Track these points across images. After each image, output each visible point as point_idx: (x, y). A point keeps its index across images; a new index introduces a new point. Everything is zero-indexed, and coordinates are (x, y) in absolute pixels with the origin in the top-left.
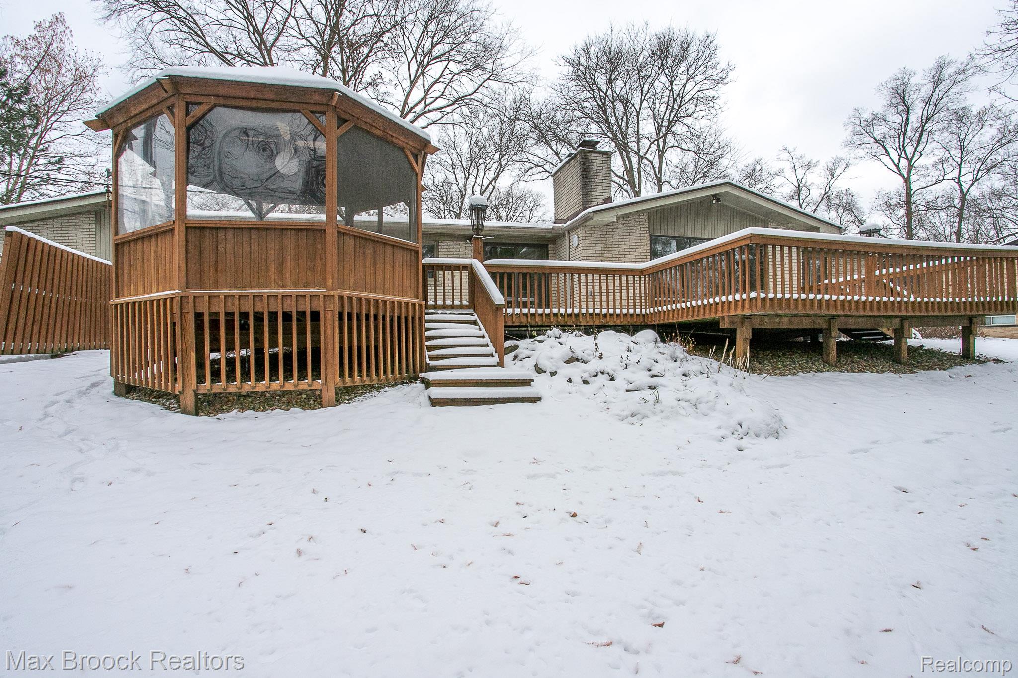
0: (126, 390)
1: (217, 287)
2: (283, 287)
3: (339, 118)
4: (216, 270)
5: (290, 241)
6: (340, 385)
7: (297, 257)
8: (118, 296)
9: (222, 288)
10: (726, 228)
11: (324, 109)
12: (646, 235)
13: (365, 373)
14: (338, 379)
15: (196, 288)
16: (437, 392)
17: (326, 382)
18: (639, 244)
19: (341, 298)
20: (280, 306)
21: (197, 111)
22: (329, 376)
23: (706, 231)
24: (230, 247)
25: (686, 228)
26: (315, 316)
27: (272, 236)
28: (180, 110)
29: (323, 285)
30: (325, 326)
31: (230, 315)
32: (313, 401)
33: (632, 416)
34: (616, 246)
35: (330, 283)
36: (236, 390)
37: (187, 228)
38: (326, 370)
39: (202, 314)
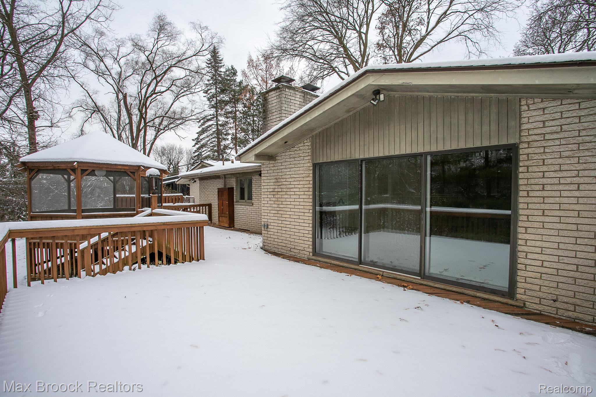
10: (414, 134)
12: (309, 165)
18: (303, 176)
23: (381, 146)
25: (353, 148)
34: (284, 180)
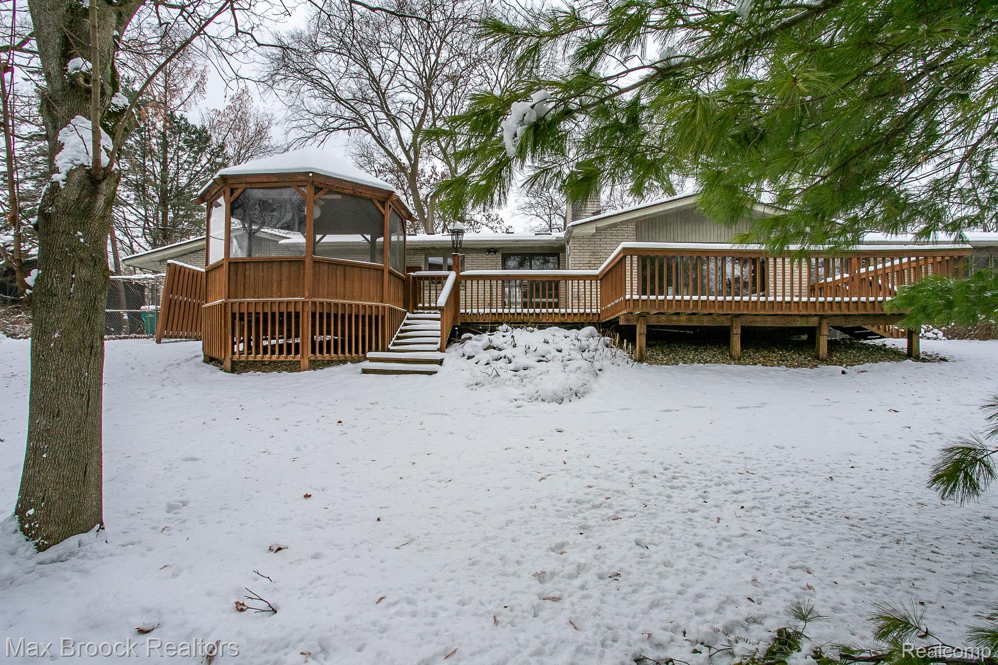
0: (210, 360)
1: (244, 298)
2: (280, 297)
3: (316, 188)
4: (244, 287)
5: (285, 269)
6: (312, 358)
7: (289, 278)
8: (206, 303)
9: (247, 298)
11: (305, 184)
13: (332, 351)
14: (310, 355)
15: (234, 298)
16: (367, 365)
17: (303, 356)
19: (314, 303)
20: (277, 309)
21: (236, 194)
22: (305, 352)
24: (252, 272)
26: (297, 314)
27: (275, 265)
28: (228, 193)
29: (303, 296)
30: (303, 322)
31: (257, 314)
32: (294, 367)
33: (476, 385)
35: (307, 294)
36: (253, 359)
37: (229, 263)
38: (303, 350)
39: (235, 314)
